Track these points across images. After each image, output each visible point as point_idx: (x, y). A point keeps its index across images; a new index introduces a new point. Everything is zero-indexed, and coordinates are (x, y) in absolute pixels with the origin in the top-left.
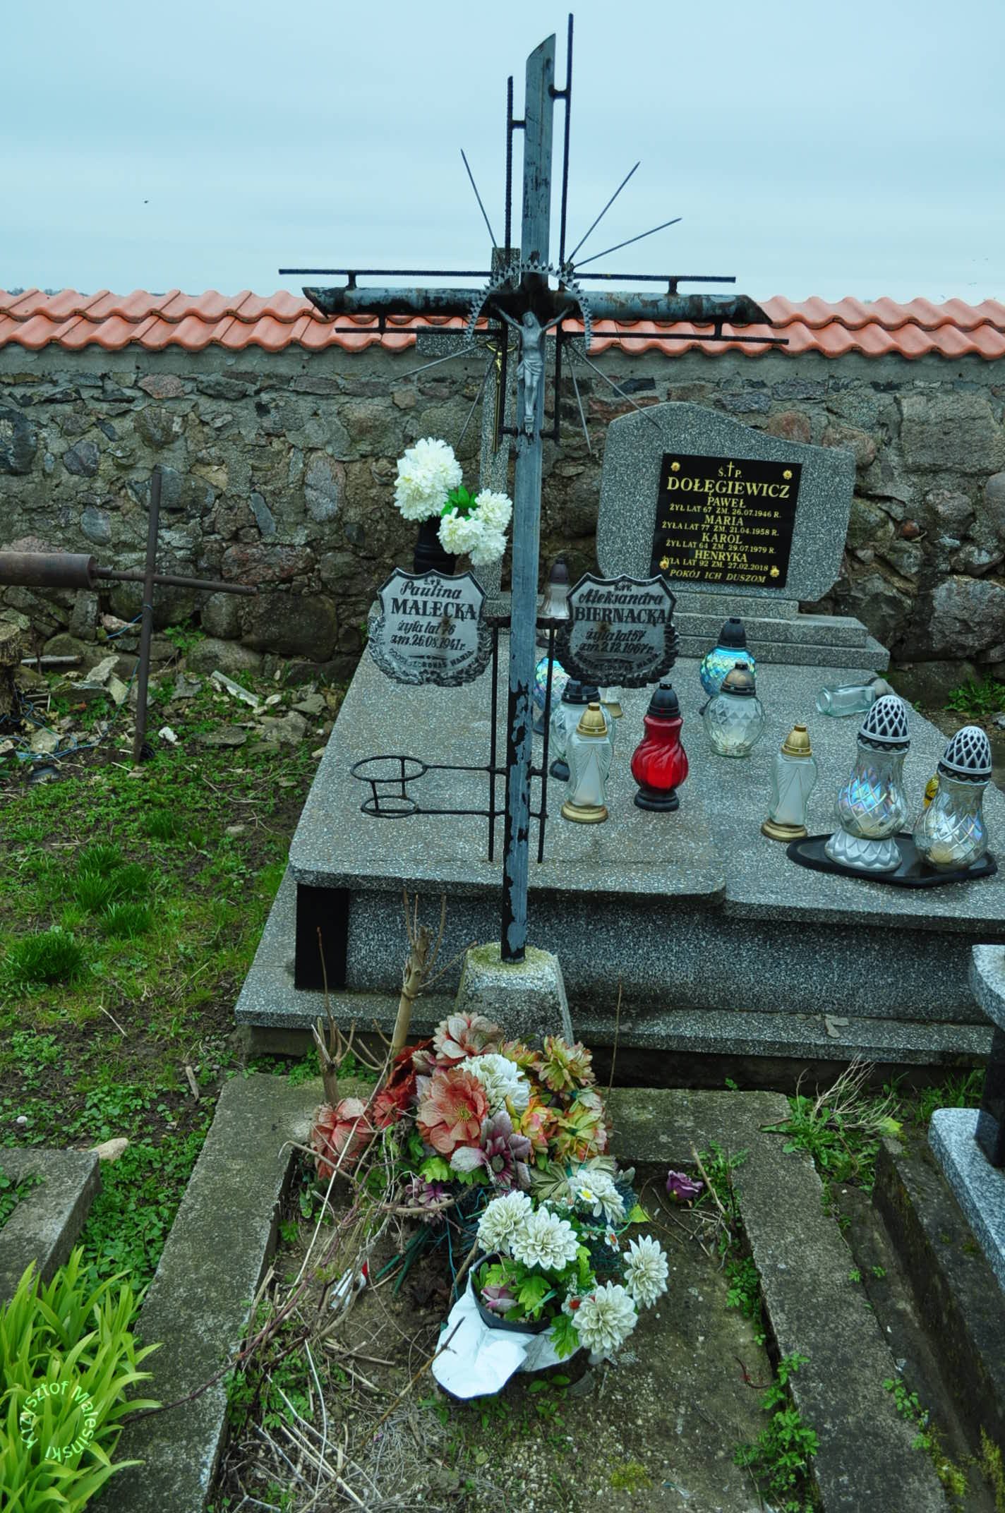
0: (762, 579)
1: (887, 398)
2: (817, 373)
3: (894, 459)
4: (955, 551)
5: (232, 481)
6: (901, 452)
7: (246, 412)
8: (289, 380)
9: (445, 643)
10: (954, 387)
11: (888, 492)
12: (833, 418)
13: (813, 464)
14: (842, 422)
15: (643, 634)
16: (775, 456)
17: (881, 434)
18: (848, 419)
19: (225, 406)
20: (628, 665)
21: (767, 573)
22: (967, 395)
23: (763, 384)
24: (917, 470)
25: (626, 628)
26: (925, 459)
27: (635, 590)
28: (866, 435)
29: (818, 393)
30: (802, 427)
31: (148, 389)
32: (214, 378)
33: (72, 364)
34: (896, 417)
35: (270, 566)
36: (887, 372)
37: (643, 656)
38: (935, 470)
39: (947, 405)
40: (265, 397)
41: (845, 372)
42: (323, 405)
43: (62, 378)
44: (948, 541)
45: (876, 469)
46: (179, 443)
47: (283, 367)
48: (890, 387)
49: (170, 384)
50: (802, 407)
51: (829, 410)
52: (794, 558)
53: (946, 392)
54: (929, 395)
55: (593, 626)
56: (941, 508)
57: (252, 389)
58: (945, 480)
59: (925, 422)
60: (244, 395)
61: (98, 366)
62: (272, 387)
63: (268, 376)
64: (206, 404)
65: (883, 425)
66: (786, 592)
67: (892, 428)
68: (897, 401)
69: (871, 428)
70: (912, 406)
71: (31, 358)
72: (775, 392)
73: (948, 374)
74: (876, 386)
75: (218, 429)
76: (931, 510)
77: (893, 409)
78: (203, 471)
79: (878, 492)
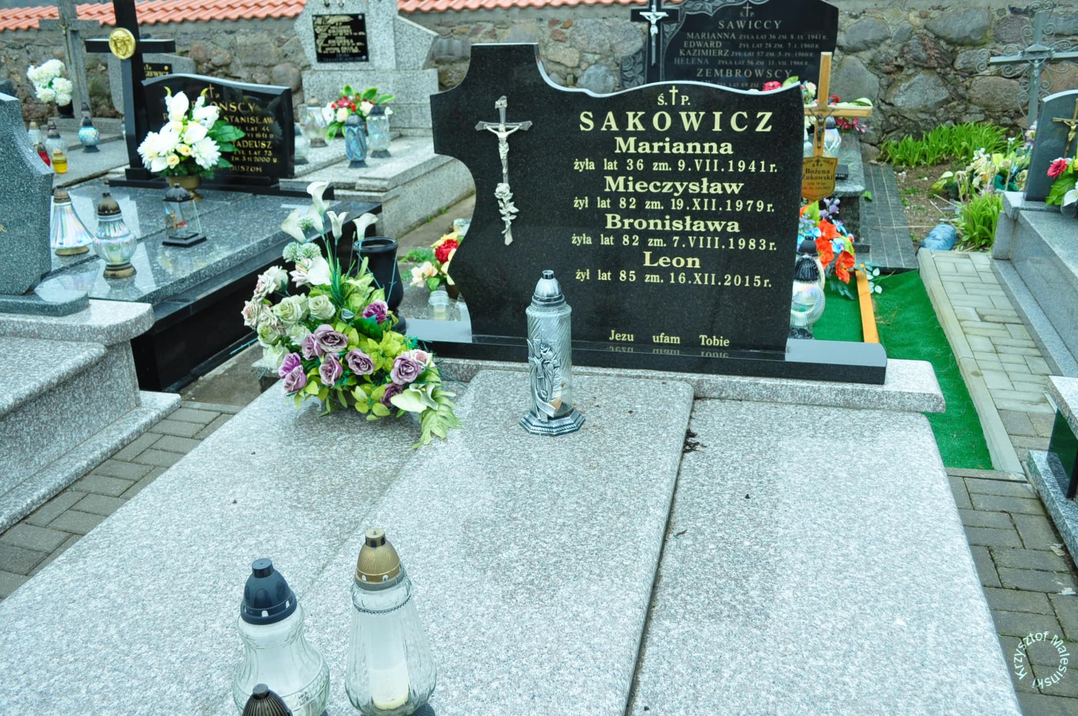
1: (231, 37)
2: (205, 28)
5: (22, 80)
7: (23, 53)
8: (34, 40)
11: (238, 75)
19: (16, 51)
24: (246, 65)
35: (37, 112)
36: (229, 26)
38: (253, 65)
40: (27, 47)
41: (214, 26)
42: (46, 50)
45: (232, 66)
46: (5, 66)
47: (31, 36)
54: (246, 34)
57: (23, 45)
58: (259, 69)
59: (245, 46)
60: (21, 48)
62: (28, 44)
63: (27, 39)
64: (10, 51)
70: (240, 39)
74: (226, 32)
75: (16, 60)
78: (12, 76)
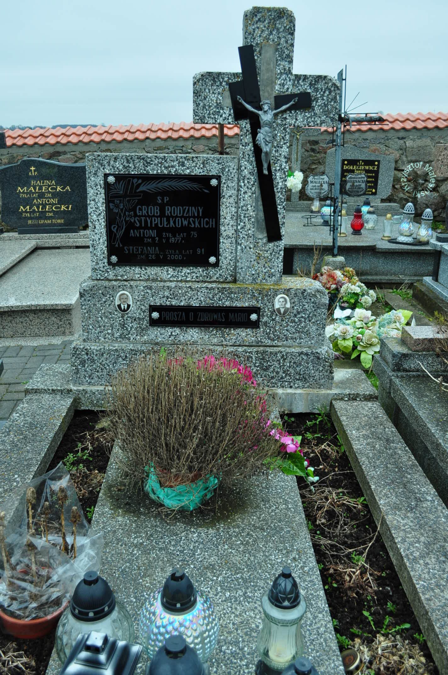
0: (370, 193)
3: (405, 159)
4: (423, 184)
6: (406, 156)
9: (321, 189)
10: (420, 137)
12: (387, 148)
13: (383, 160)
14: (390, 150)
15: (360, 185)
16: (373, 158)
17: (401, 152)
18: (391, 148)
20: (358, 192)
21: (371, 191)
22: (424, 139)
23: (367, 139)
25: (357, 184)
26: (414, 158)
27: (359, 176)
28: (397, 152)
29: (383, 141)
30: (378, 151)
31: (195, 149)
32: (213, 145)
33: (174, 143)
34: (405, 147)
37: (361, 190)
39: (419, 143)
43: (171, 147)
44: (421, 181)
48: (403, 138)
49: (201, 147)
50: (378, 145)
51: (386, 146)
52: (379, 187)
53: (418, 139)
55: (351, 184)
56: (418, 172)
61: (181, 143)
65: (401, 149)
66: (377, 196)
67: (403, 150)
68: (405, 142)
69: (398, 150)
71: (163, 142)
72: (371, 141)
73: (419, 134)
76: (416, 173)
77: (404, 144)
79: (400, 168)
